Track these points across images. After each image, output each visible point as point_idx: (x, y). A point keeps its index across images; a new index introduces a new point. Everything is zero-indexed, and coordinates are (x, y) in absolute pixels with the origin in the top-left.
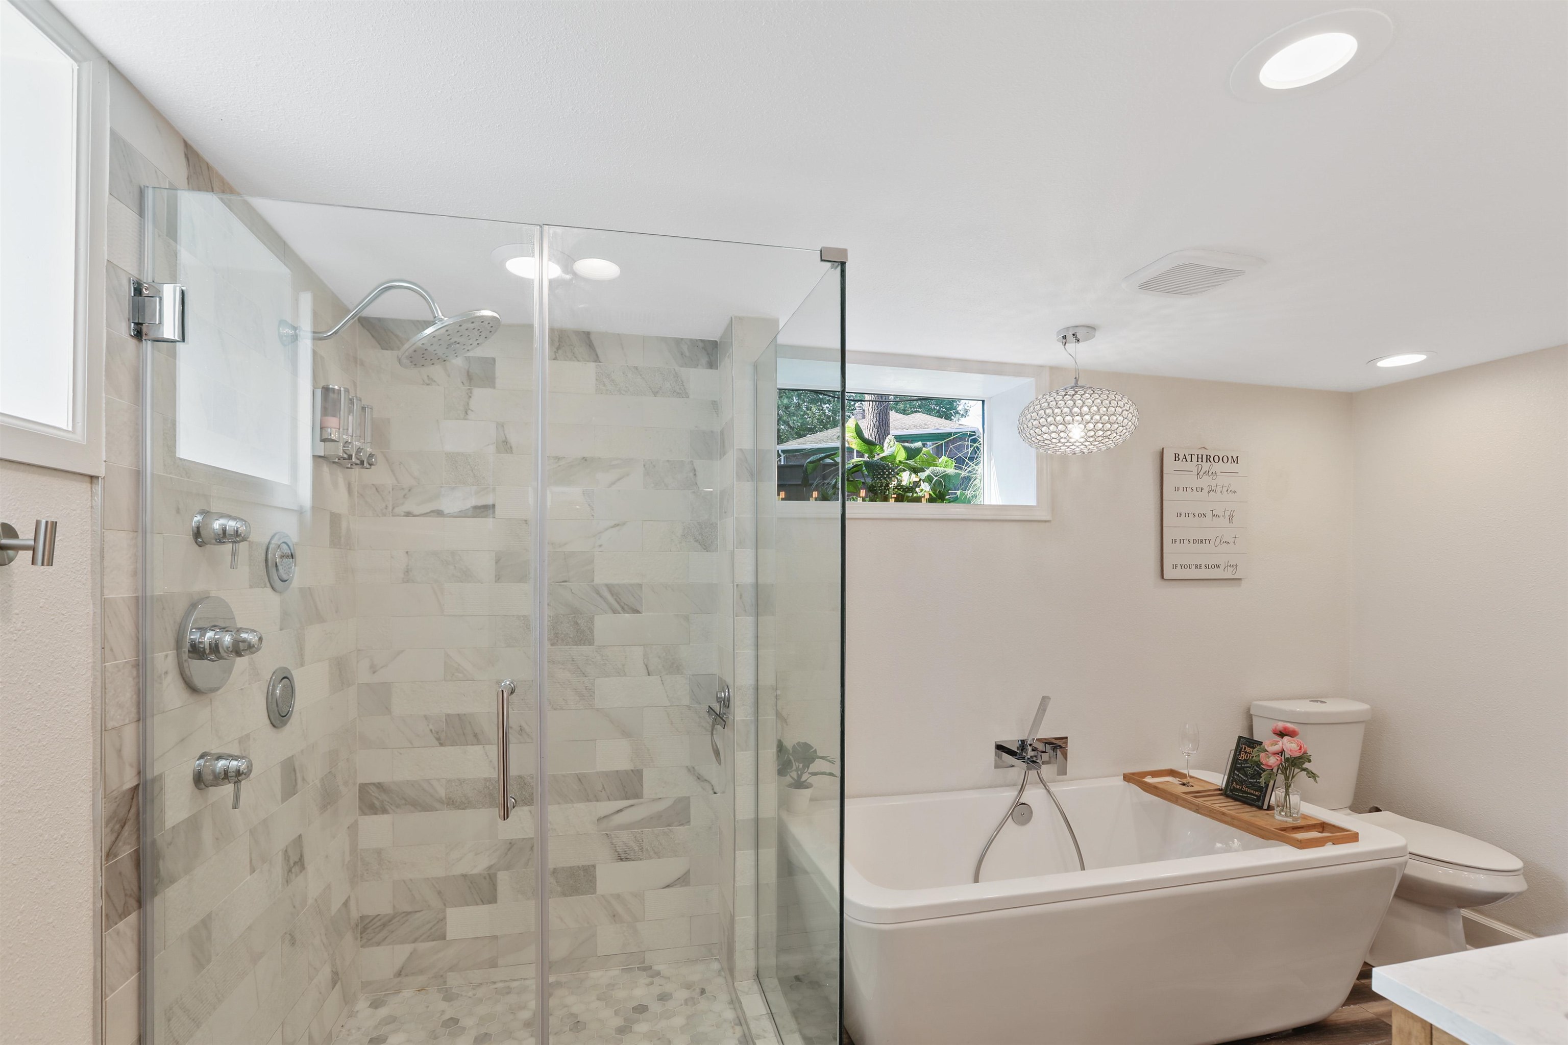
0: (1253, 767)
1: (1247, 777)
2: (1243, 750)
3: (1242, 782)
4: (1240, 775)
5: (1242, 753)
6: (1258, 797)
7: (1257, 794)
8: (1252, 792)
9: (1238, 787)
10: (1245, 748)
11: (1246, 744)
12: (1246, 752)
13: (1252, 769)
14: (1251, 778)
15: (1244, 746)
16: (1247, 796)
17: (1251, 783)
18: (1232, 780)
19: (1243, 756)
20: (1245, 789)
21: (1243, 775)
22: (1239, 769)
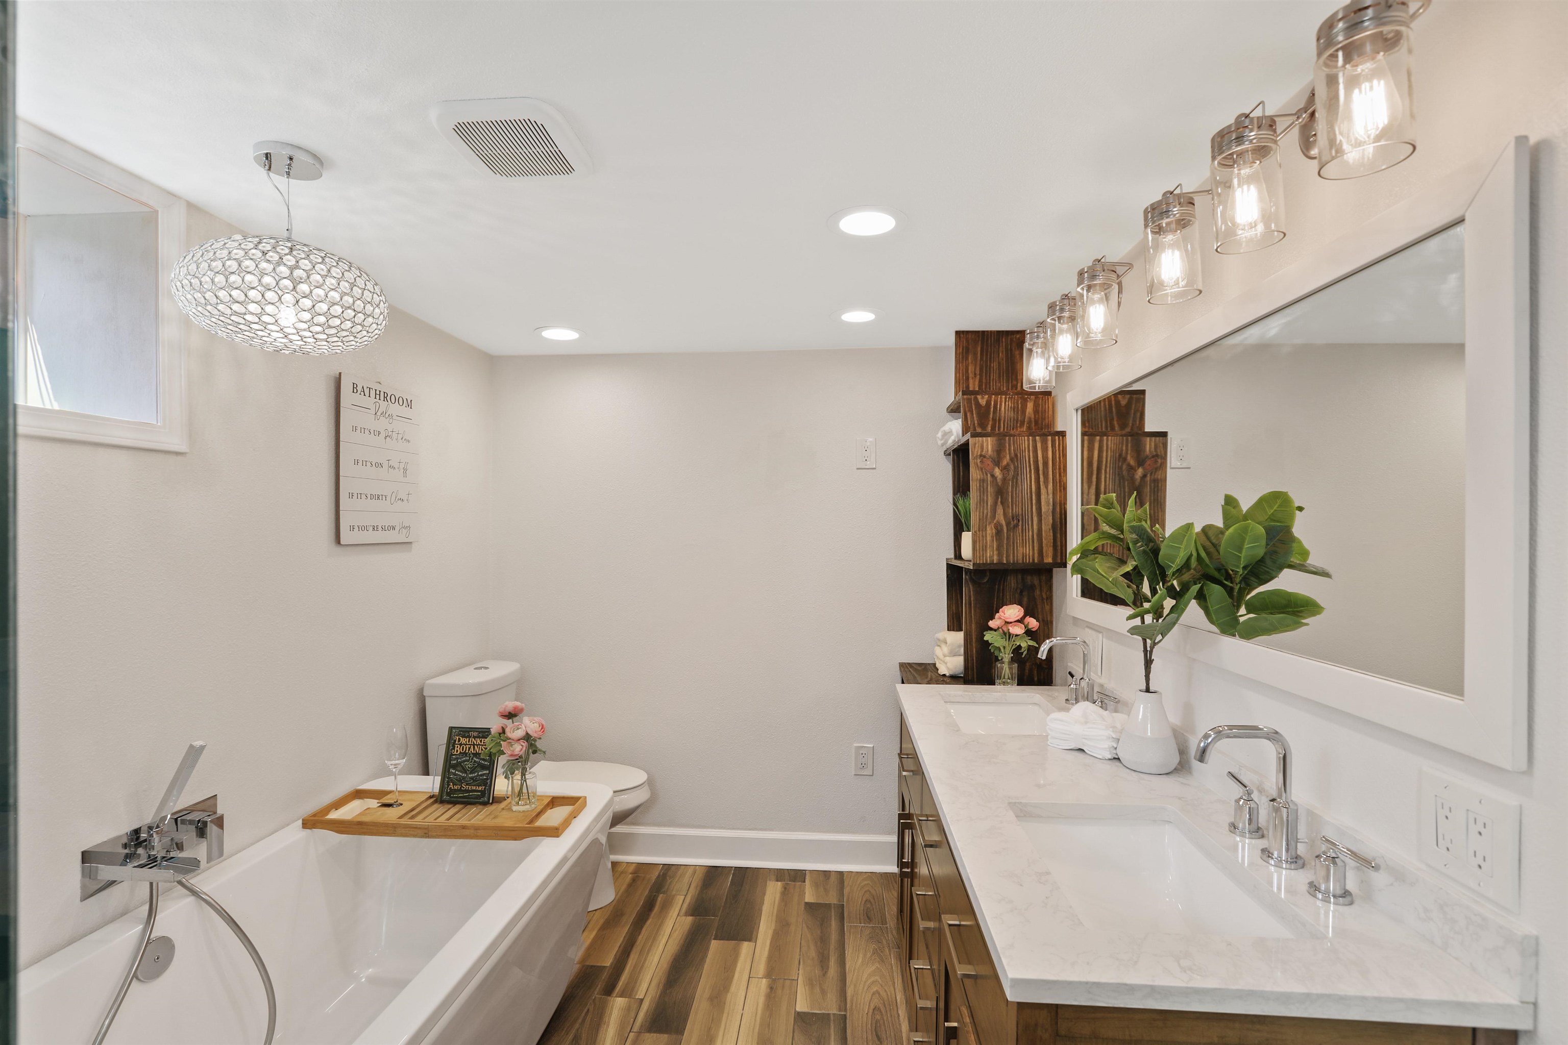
0: (472, 759)
1: (466, 773)
2: (457, 743)
3: (461, 780)
4: (457, 772)
5: (456, 746)
6: (483, 793)
7: (480, 789)
8: (474, 788)
9: (456, 787)
10: (459, 739)
11: (460, 734)
12: (461, 745)
13: (471, 762)
14: (471, 773)
15: (457, 738)
16: (469, 795)
17: (472, 778)
18: (448, 782)
19: (458, 749)
20: (465, 787)
21: (461, 772)
22: (454, 767)
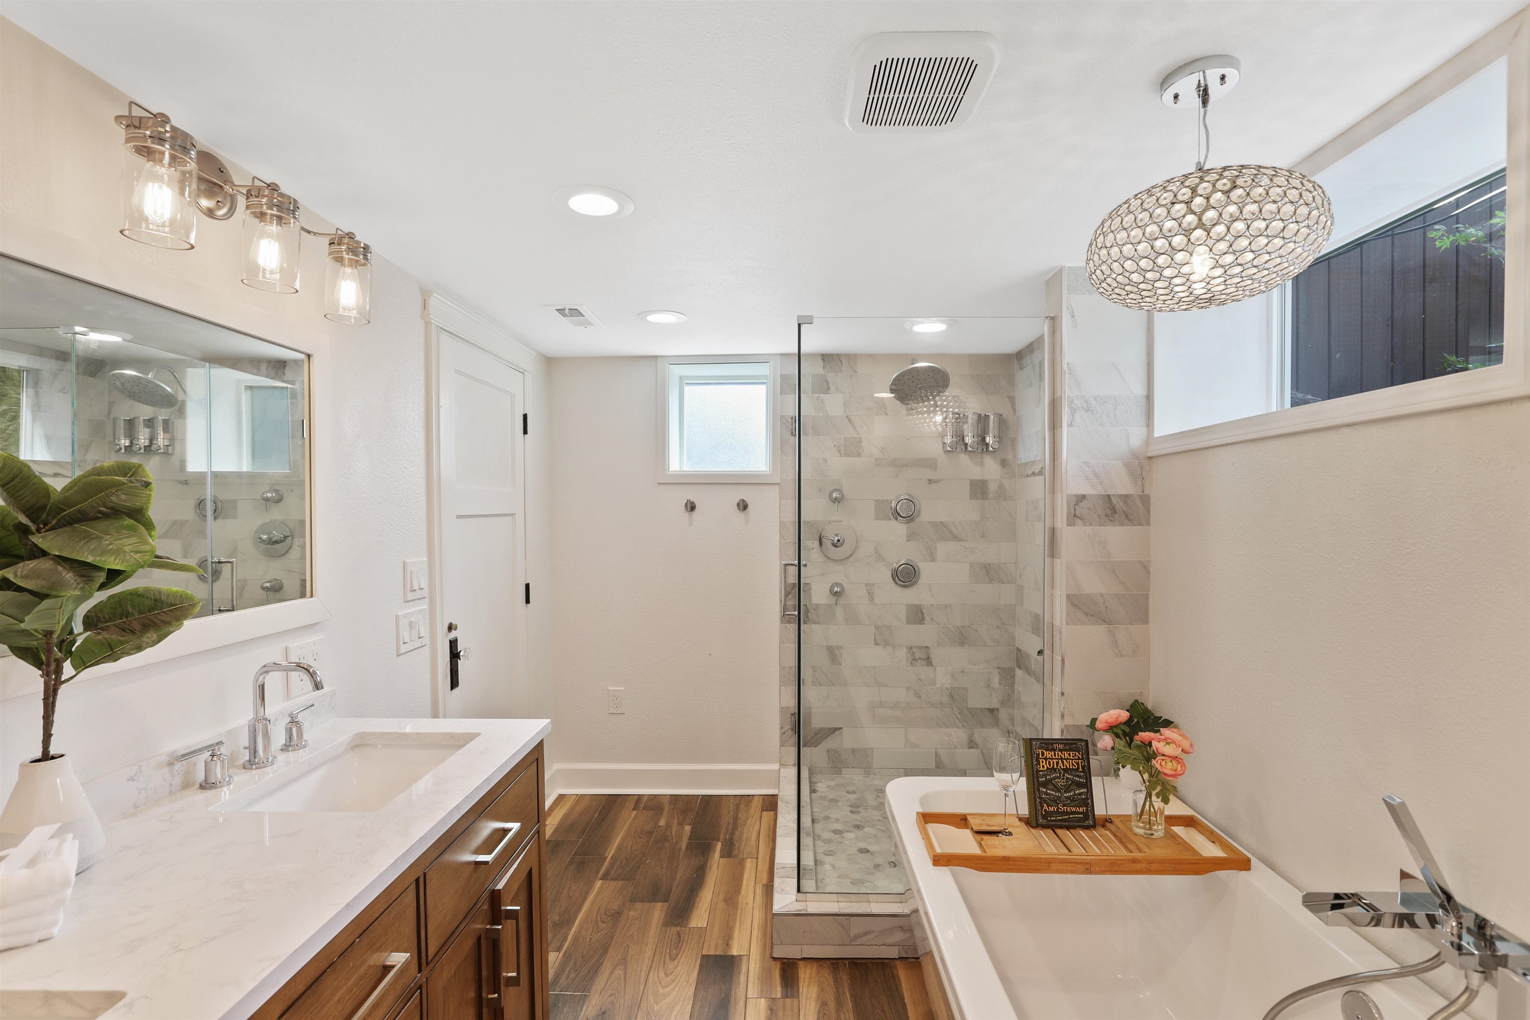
0: (1064, 775)
1: (1059, 791)
2: (1041, 757)
3: (1055, 801)
4: (1048, 791)
5: (1041, 760)
6: (1086, 816)
7: (1081, 810)
8: (1074, 809)
9: (1052, 809)
10: (1042, 752)
11: (1042, 747)
12: (1046, 759)
13: (1063, 779)
14: (1066, 792)
15: (1040, 751)
16: (1062, 816)
17: (1068, 798)
18: (1040, 803)
19: (1043, 765)
20: (1062, 809)
21: (1053, 791)
22: (1044, 785)
